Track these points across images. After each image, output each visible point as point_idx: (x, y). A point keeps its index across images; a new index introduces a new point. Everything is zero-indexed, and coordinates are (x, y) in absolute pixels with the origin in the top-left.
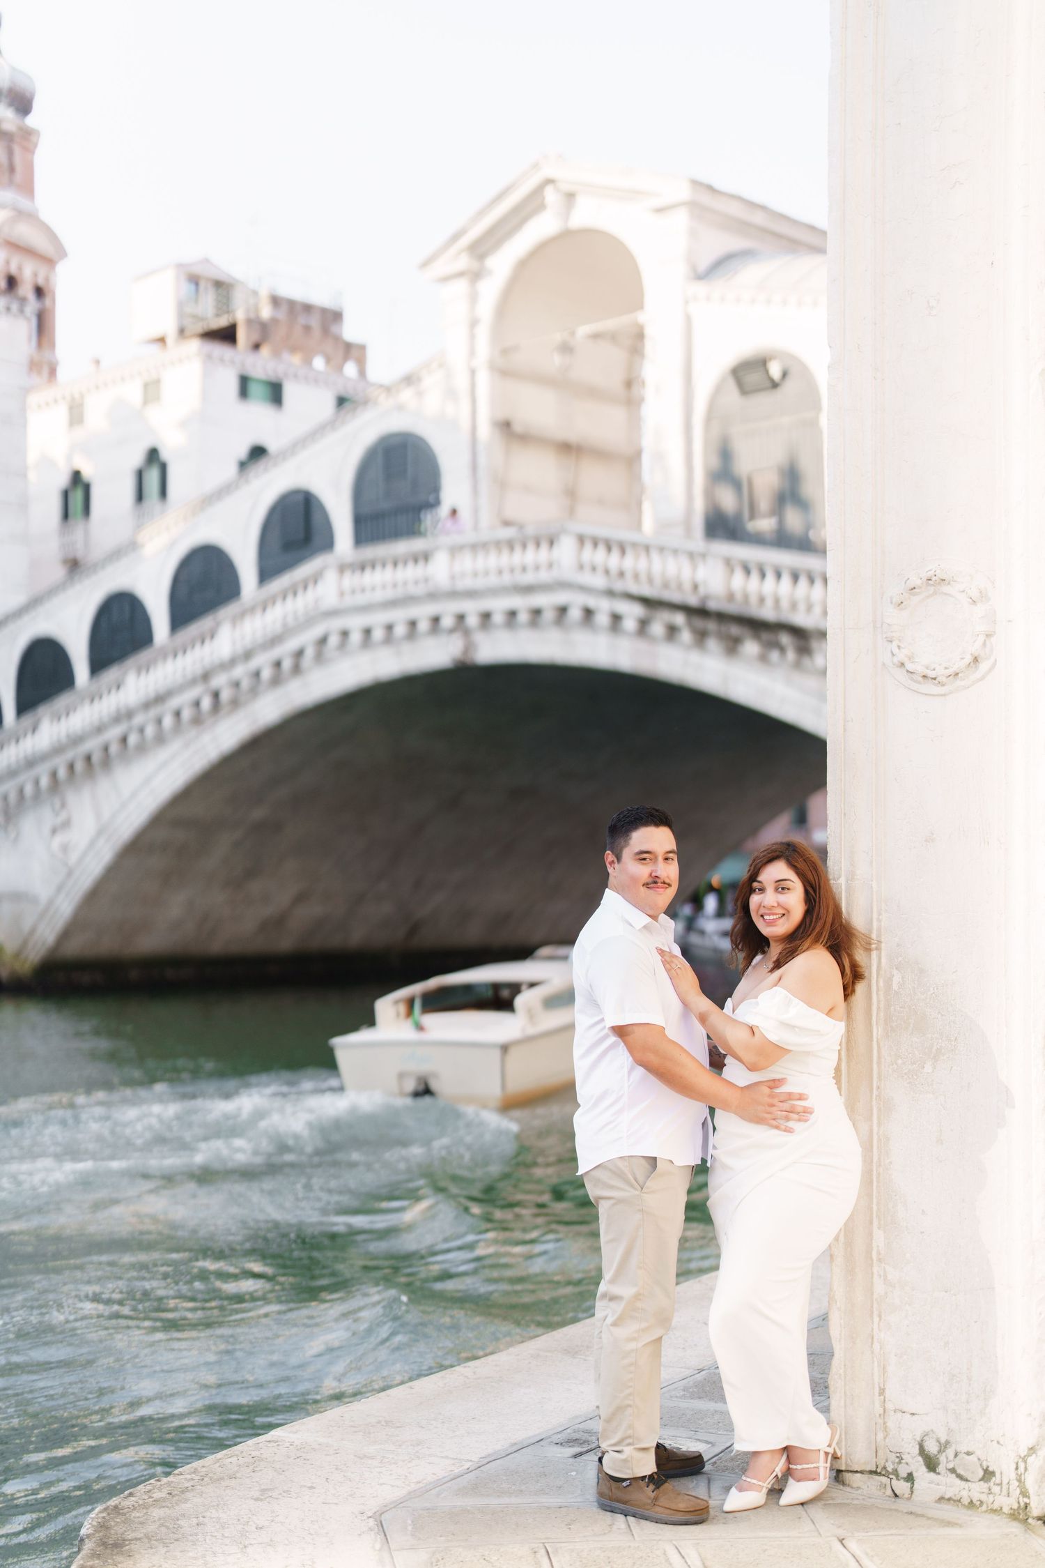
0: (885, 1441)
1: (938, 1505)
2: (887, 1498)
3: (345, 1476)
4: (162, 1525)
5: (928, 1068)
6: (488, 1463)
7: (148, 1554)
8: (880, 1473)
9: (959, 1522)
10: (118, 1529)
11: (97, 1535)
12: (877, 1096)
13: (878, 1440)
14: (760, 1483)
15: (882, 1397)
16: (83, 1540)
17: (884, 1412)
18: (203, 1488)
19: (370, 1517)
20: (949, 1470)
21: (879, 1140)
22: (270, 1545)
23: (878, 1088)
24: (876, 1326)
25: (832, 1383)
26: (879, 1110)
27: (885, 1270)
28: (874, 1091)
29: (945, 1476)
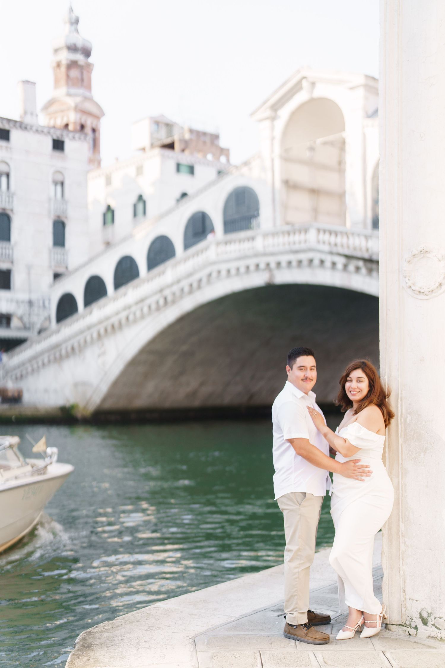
0: (405, 612)
1: (427, 639)
2: (406, 636)
3: (183, 622)
4: (107, 639)
5: (422, 456)
6: (242, 618)
7: (100, 650)
8: (404, 625)
9: (436, 646)
10: (90, 640)
11: (81, 642)
12: (401, 467)
13: (403, 611)
14: (352, 628)
15: (404, 593)
16: (76, 644)
17: (405, 600)
18: (126, 625)
19: (191, 638)
20: (432, 625)
21: (402, 486)
22: (149, 648)
23: (402, 464)
24: (401, 564)
25: (383, 587)
26: (402, 473)
27: (405, 540)
28: (400, 465)
29: (430, 627)
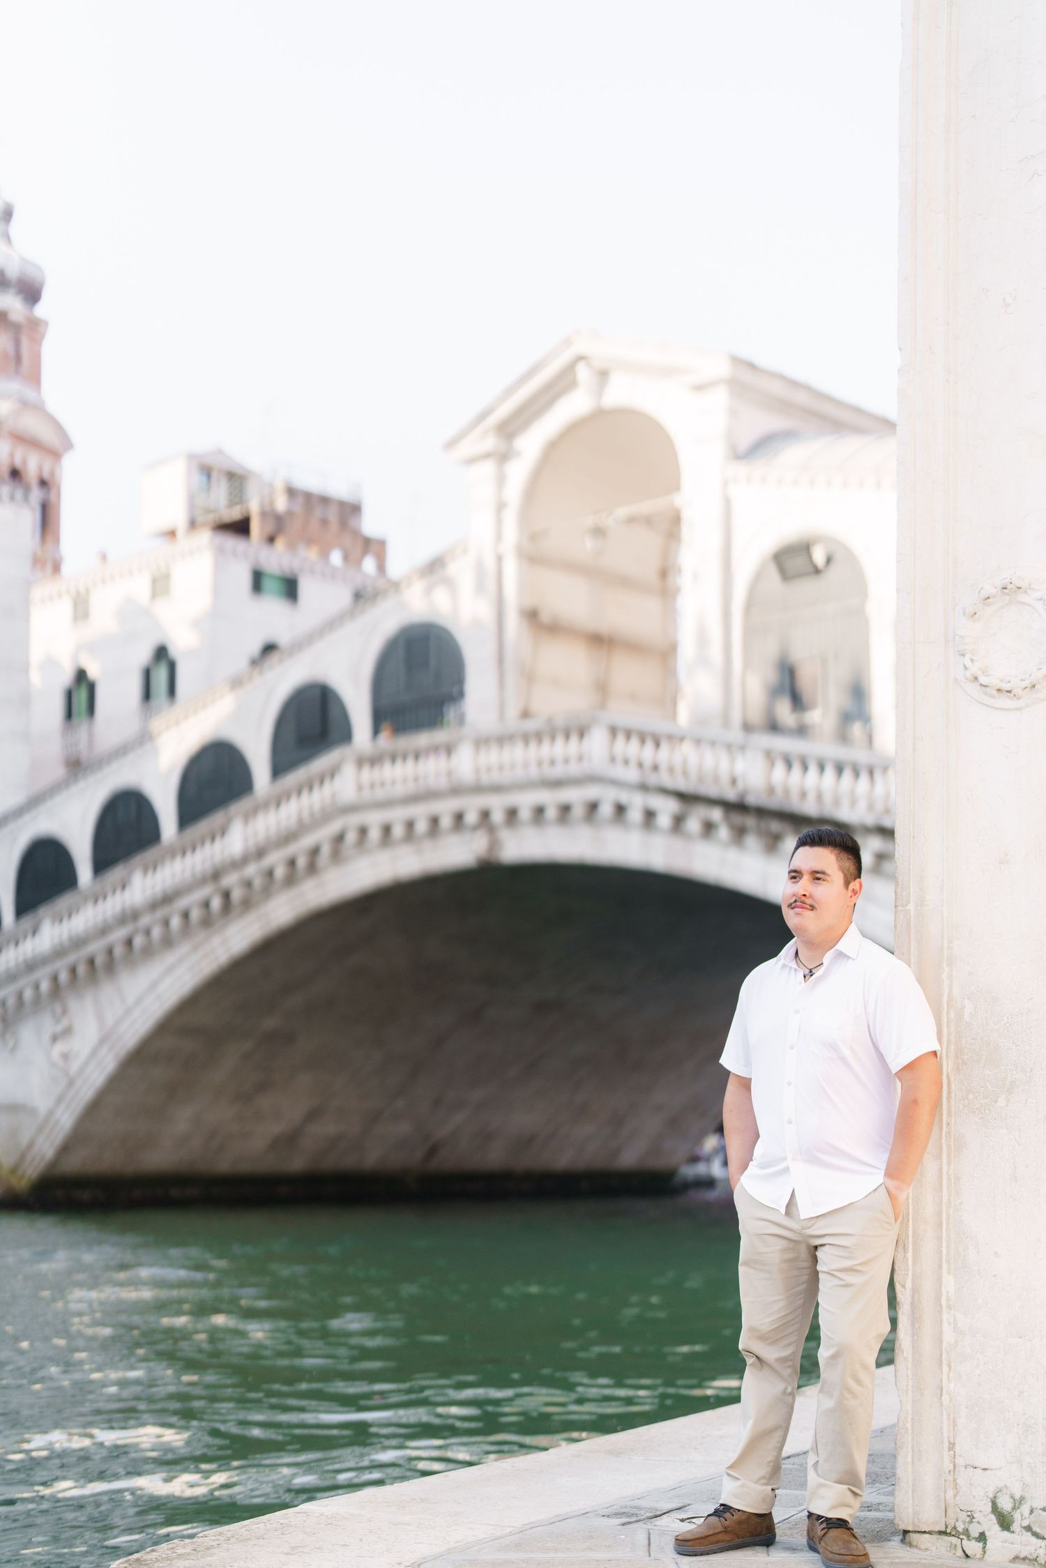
0: (954, 1498)
2: (957, 1559)
5: (1002, 1102)
8: (950, 1533)
12: (946, 1133)
13: (948, 1498)
15: (952, 1452)
17: (954, 1469)
18: (230, 1545)
20: (1024, 1528)
21: (949, 1178)
23: (948, 1125)
24: (945, 1377)
26: (949, 1147)
27: (955, 1318)
28: (944, 1128)
29: (1019, 1534)
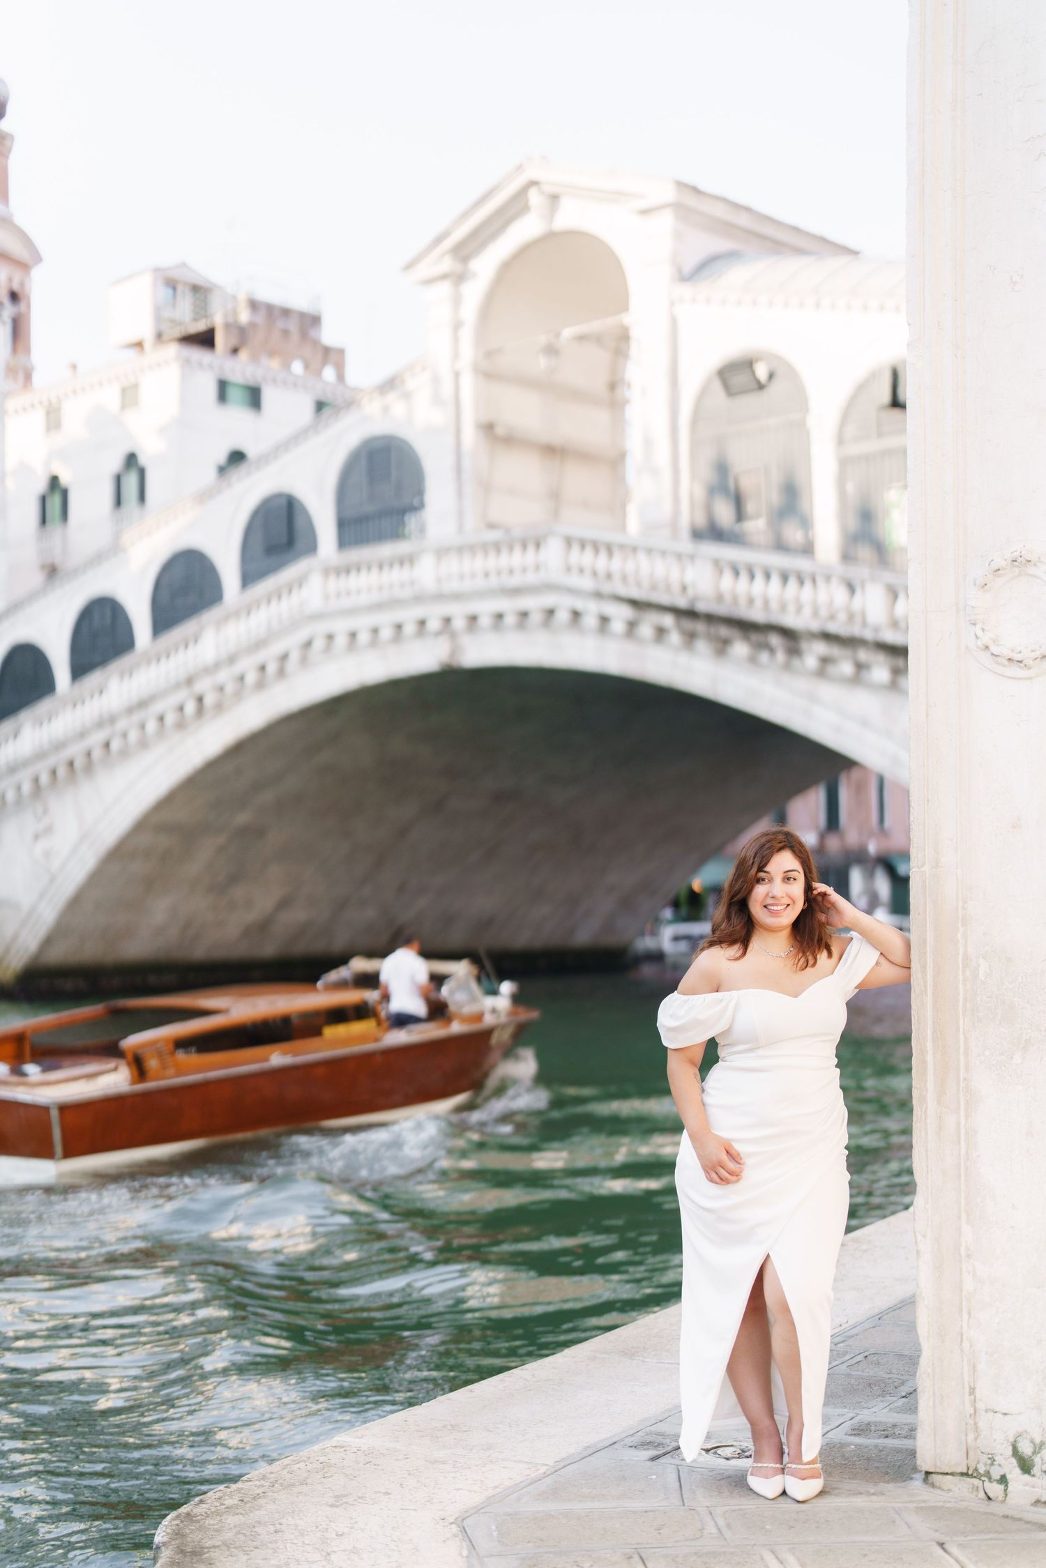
0: (976, 1442)
1: (1035, 1509)
2: (980, 1501)
3: (419, 1481)
4: (239, 1532)
5: (1017, 1059)
6: (564, 1467)
7: (229, 1562)
8: (972, 1475)
10: (194, 1537)
11: (173, 1543)
12: (964, 1088)
13: (969, 1441)
15: (973, 1397)
16: (159, 1548)
17: (975, 1412)
18: (276, 1494)
19: (452, 1523)
21: (967, 1132)
22: (354, 1553)
23: (965, 1079)
24: (965, 1324)
25: (920, 1383)
26: (966, 1103)
27: (974, 1267)
28: (961, 1083)
29: (1039, 1477)
